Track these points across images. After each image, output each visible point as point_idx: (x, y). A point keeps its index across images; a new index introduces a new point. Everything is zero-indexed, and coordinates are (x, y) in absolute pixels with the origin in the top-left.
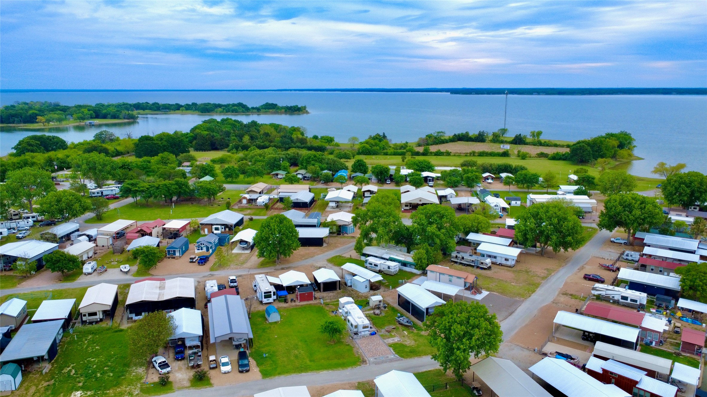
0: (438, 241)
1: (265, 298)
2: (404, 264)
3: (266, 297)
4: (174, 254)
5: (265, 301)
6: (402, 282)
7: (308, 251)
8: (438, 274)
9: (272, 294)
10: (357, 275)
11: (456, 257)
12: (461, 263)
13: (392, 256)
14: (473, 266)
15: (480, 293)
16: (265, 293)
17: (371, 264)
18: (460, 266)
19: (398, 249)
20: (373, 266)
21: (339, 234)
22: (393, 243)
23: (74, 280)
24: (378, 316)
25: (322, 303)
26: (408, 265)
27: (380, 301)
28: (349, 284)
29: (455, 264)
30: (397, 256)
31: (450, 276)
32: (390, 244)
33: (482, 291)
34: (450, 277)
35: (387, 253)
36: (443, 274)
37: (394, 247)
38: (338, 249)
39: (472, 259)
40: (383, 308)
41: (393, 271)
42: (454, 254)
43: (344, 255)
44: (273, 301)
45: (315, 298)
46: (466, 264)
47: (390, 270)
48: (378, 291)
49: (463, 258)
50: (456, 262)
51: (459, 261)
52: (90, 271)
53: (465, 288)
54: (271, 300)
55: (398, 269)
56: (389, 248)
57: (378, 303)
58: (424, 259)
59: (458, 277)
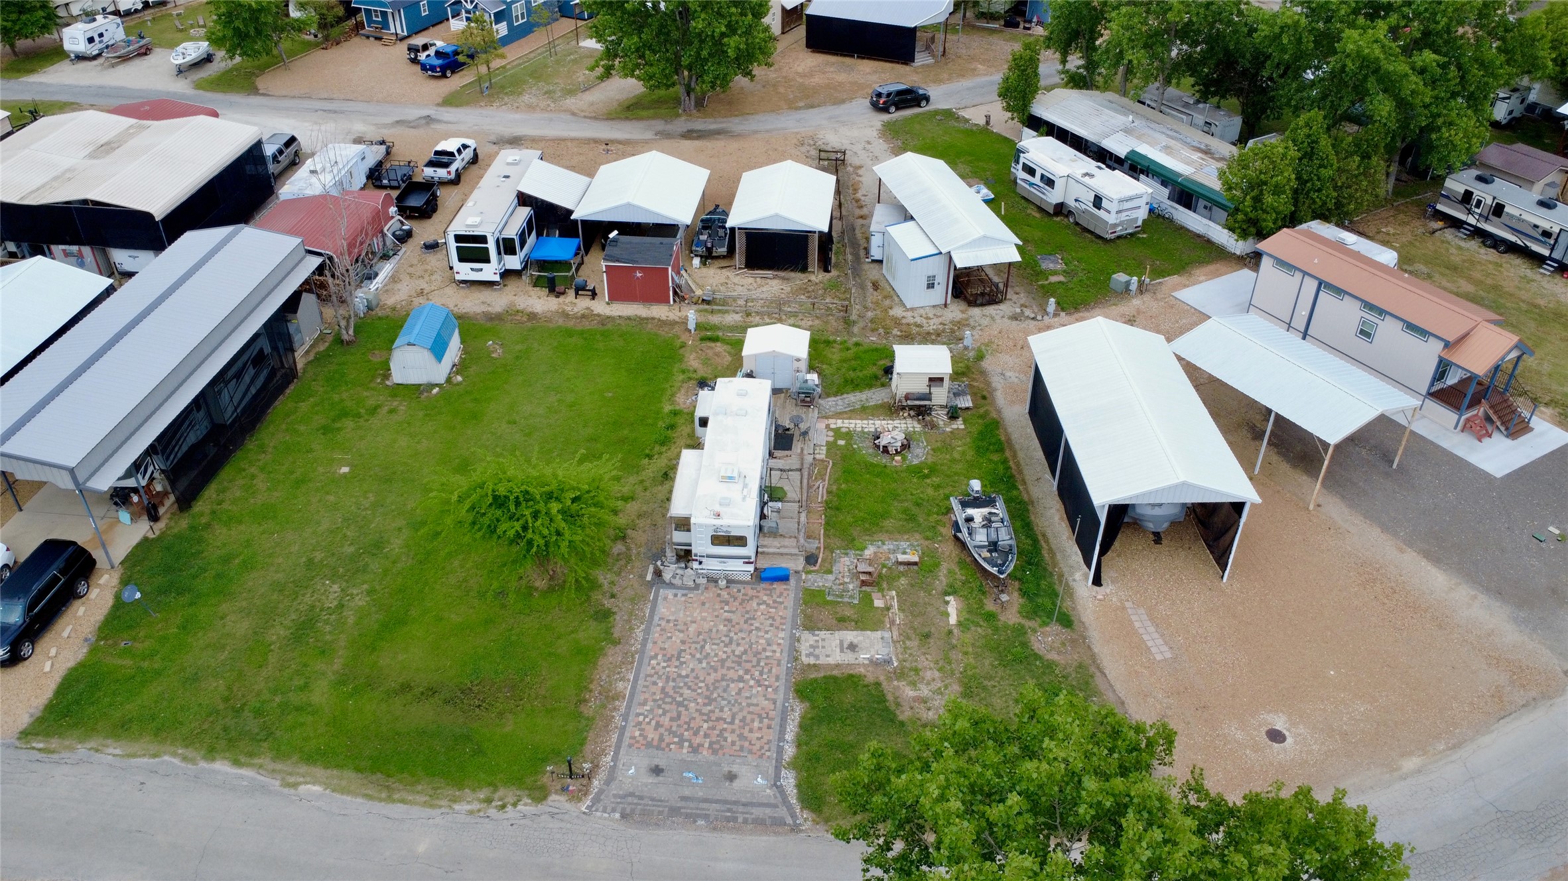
0: (1383, 107)
1: (461, 260)
2: (1186, 195)
3: (464, 257)
4: (385, 25)
5: (465, 271)
6: (1128, 283)
7: (842, 77)
8: (1311, 286)
9: (491, 246)
10: (912, 218)
11: (1468, 196)
12: (1478, 233)
13: (1144, 149)
14: (1539, 260)
15: (1516, 427)
16: (459, 238)
17: (1031, 171)
18: (1474, 245)
19: (1200, 119)
20: (1037, 180)
21: (1011, 24)
22: (1184, 89)
23: (32, 71)
24: (884, 460)
25: (691, 325)
26: (1202, 203)
27: (935, 381)
28: (876, 253)
29: (1449, 234)
30: (1167, 149)
31: (1369, 306)
32: (1172, 91)
33: (1536, 422)
34: (1371, 317)
35: (1127, 131)
36: (1339, 291)
37: (1187, 105)
38: (966, 83)
39: (1545, 225)
40: (940, 417)
41: (1111, 219)
42: (1455, 185)
43: (966, 114)
44: (497, 278)
45: (680, 295)
46: (1504, 241)
47: (1101, 213)
48: (991, 310)
49: (1498, 210)
50: (1456, 224)
51: (1471, 220)
52: (82, 47)
53: (1438, 386)
54: (489, 271)
55: (1142, 214)
56: (1161, 107)
57: (921, 387)
58: (1277, 191)
59: (1411, 327)
